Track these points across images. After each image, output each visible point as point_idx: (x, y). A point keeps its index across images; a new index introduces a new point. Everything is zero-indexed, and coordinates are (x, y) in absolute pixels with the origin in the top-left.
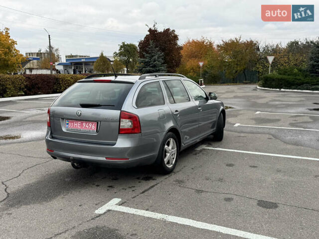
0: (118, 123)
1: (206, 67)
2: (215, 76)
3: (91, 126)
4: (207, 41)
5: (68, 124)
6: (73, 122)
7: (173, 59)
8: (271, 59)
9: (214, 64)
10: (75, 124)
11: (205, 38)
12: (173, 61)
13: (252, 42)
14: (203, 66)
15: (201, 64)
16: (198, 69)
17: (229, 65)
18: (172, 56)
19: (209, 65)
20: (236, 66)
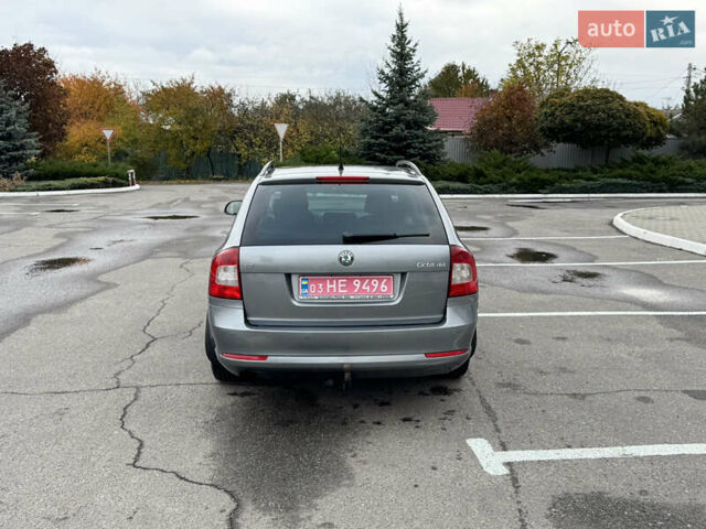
0: (448, 273)
1: (122, 140)
2: (145, 163)
3: (376, 286)
4: (107, 80)
5: (305, 287)
6: (324, 282)
7: (49, 121)
8: (282, 129)
9: (139, 135)
10: (329, 286)
11: (103, 73)
12: (50, 125)
13: (221, 90)
14: (113, 137)
15: (108, 134)
16: (100, 145)
17: (175, 138)
18: (45, 110)
19: (127, 137)
20: (191, 141)
